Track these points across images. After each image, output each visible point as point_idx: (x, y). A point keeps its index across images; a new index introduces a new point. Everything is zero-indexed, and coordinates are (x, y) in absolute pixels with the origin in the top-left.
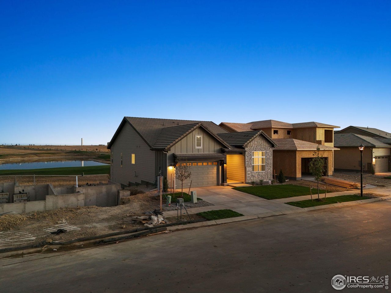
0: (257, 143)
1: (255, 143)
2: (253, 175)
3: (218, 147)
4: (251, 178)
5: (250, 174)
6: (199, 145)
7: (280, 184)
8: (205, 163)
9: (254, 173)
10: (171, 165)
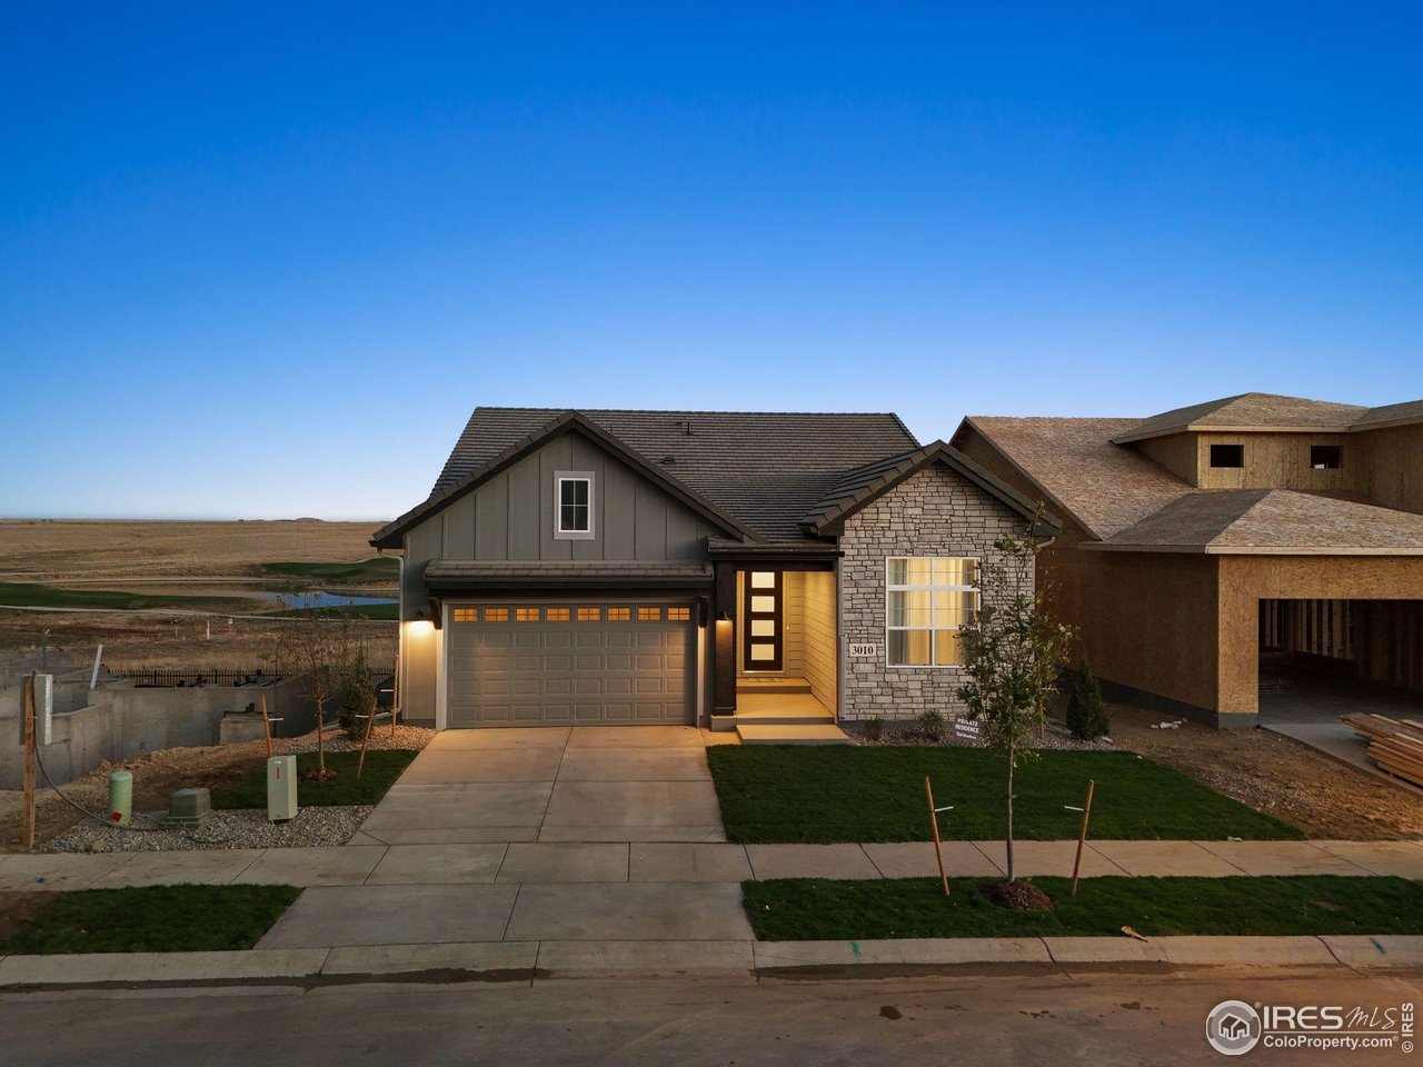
0: (919, 511)
1: (910, 511)
2: (890, 685)
3: (683, 534)
4: (880, 699)
5: (871, 677)
6: (575, 518)
7: (1069, 745)
8: (615, 611)
9: (897, 671)
10: (419, 616)
